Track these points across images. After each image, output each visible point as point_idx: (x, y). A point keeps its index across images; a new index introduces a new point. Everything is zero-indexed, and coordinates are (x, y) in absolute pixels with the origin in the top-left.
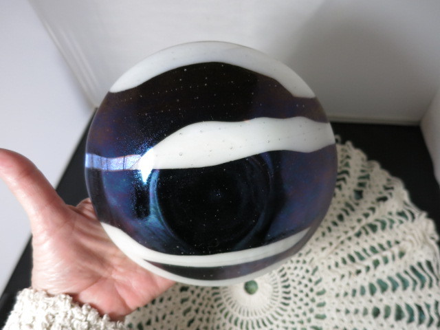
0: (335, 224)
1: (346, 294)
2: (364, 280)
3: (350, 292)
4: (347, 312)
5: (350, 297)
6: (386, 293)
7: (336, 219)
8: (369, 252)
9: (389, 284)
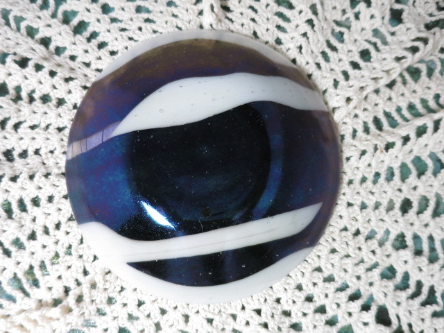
0: (355, 66)
1: (364, 180)
2: (395, 158)
3: (370, 177)
4: (363, 206)
5: (369, 183)
6: (423, 178)
7: (357, 59)
8: (406, 113)
9: (430, 163)
